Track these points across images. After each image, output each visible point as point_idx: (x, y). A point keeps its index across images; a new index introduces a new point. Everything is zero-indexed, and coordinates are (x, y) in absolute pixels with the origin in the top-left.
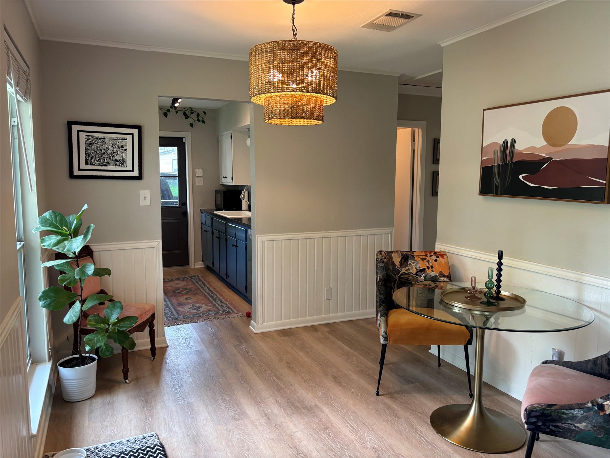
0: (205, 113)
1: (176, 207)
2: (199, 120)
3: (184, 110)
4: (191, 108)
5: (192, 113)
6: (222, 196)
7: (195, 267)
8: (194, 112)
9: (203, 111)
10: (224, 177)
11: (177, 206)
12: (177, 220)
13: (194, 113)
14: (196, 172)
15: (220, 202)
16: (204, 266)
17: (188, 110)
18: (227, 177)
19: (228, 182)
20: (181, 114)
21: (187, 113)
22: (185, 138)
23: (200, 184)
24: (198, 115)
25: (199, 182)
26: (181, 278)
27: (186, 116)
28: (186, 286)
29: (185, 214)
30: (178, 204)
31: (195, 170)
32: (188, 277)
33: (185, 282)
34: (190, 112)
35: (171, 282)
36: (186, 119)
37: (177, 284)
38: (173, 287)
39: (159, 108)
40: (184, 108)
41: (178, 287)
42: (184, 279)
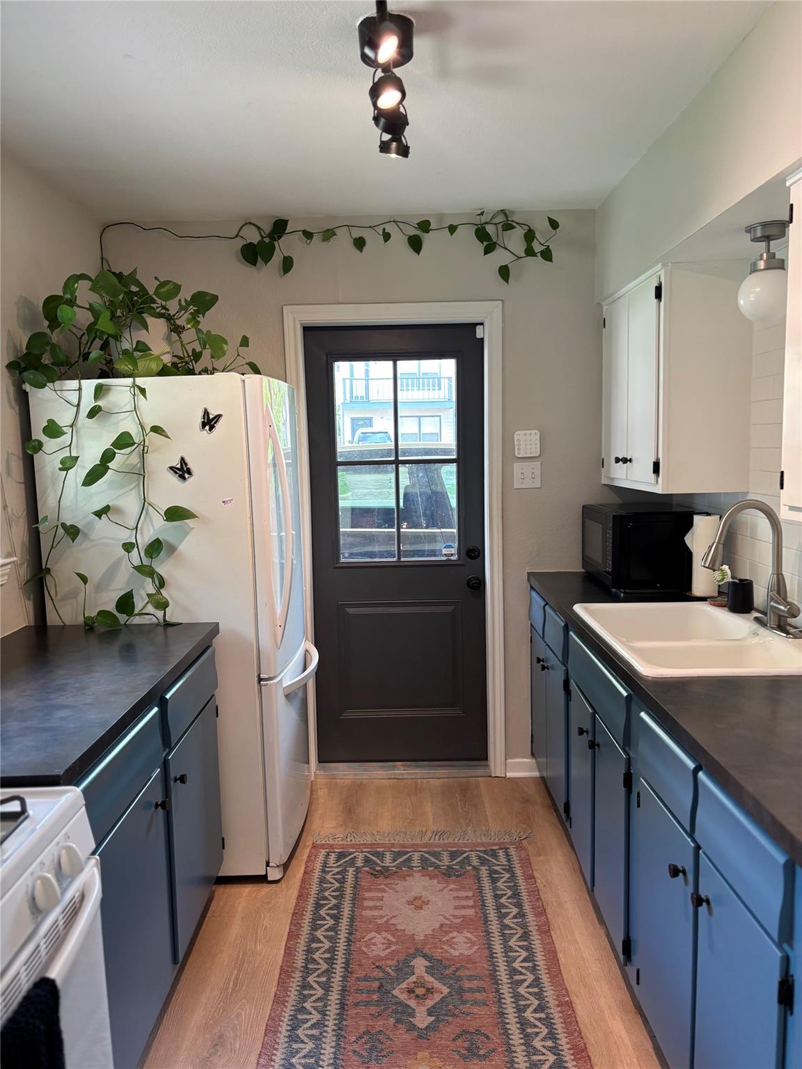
0: (554, 224)
1: (446, 565)
2: (530, 252)
3: (477, 220)
4: (503, 211)
5: (508, 227)
6: (609, 535)
7: (509, 775)
8: (514, 224)
9: (549, 218)
10: (617, 460)
11: (453, 558)
12: (452, 608)
13: (515, 227)
14: (516, 443)
15: (603, 560)
16: (537, 774)
17: (496, 221)
18: (630, 460)
19: (638, 478)
20: (466, 235)
21: (490, 229)
22: (482, 324)
23: (528, 484)
24: (530, 236)
25: (527, 477)
26: (445, 853)
27: (485, 243)
28: (447, 938)
29: (477, 586)
30: (454, 551)
31: (513, 436)
32: (471, 851)
33: (451, 890)
34: (500, 226)
35: (400, 885)
36: (485, 254)
37: (418, 903)
38: (394, 936)
39: (394, 221)
40: (479, 215)
41: (413, 938)
42: (452, 860)
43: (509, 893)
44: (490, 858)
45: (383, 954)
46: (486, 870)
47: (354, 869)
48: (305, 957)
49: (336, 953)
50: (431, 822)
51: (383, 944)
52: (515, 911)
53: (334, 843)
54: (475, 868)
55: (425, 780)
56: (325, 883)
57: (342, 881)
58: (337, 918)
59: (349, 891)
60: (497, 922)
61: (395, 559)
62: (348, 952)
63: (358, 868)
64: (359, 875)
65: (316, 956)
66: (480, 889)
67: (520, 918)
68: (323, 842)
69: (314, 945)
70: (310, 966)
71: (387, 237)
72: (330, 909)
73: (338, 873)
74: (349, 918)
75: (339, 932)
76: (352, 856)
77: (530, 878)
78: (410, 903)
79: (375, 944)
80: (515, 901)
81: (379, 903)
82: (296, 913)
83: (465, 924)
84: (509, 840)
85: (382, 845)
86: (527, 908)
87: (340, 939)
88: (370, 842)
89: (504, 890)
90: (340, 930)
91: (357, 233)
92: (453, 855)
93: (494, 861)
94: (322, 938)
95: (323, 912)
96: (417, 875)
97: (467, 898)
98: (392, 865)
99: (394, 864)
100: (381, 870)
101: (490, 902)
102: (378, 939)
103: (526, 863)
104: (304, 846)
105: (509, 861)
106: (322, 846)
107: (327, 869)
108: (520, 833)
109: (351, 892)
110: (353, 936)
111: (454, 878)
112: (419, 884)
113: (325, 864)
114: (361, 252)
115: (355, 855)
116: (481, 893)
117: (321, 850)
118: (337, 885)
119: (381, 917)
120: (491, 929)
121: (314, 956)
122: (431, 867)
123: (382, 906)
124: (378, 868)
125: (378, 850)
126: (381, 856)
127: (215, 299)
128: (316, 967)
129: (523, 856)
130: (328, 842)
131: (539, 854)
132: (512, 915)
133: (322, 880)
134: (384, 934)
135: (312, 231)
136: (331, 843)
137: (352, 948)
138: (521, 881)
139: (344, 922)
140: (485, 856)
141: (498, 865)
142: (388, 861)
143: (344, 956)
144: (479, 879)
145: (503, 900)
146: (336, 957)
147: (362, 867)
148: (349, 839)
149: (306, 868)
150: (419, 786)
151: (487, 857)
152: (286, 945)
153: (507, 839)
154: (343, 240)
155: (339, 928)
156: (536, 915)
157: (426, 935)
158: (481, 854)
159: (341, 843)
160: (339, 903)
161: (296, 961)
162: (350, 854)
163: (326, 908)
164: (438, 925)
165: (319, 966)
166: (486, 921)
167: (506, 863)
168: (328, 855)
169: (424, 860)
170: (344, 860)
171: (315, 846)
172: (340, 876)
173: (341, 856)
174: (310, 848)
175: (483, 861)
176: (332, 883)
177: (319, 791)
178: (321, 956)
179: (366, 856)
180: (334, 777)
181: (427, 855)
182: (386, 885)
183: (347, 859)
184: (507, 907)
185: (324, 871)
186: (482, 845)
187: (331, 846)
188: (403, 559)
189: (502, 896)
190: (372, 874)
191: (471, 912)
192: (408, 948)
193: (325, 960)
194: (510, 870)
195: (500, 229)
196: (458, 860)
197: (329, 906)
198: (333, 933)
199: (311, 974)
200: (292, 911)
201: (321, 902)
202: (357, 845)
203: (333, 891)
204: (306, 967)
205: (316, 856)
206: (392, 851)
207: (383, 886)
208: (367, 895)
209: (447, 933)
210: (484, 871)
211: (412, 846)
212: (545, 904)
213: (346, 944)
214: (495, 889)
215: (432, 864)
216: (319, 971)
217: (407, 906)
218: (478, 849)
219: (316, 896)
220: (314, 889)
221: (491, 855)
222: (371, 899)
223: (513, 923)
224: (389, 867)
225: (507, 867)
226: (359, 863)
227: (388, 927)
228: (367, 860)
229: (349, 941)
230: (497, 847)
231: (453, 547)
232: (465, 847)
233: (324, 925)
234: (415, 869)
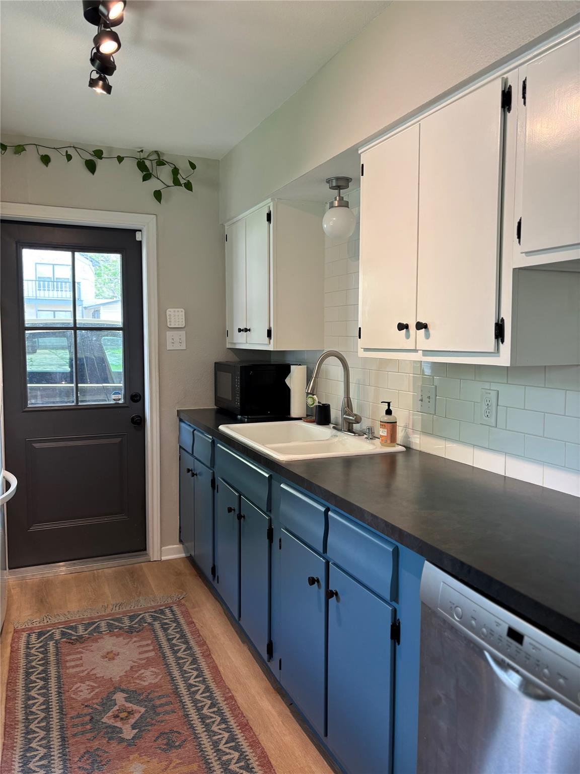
0: (193, 166)
1: (115, 407)
2: (177, 182)
3: (138, 155)
4: (156, 152)
5: (161, 163)
6: (238, 381)
7: (164, 558)
8: (164, 162)
9: (189, 161)
10: (240, 330)
11: (121, 402)
12: (119, 439)
13: (165, 164)
14: (168, 317)
15: (232, 396)
16: (183, 555)
17: (151, 158)
18: (249, 330)
19: (256, 341)
20: (130, 166)
21: (147, 163)
22: (140, 231)
23: (177, 346)
24: (175, 171)
25: (176, 341)
26: (125, 618)
27: (144, 173)
28: (137, 674)
29: (139, 422)
30: (121, 396)
31: (166, 312)
32: (145, 613)
33: (135, 642)
34: (154, 163)
35: (94, 646)
36: (143, 181)
37: (110, 656)
38: (95, 682)
39: (74, 147)
40: (139, 152)
41: (111, 680)
42: (132, 622)
43: (178, 636)
44: (159, 616)
45: (89, 696)
46: (158, 623)
47: (54, 641)
48: (24, 712)
49: (50, 704)
50: (110, 599)
51: (88, 689)
52: (184, 647)
53: (33, 626)
54: (149, 624)
55: (100, 571)
56: (31, 657)
57: (45, 652)
58: (46, 679)
59: (52, 658)
60: (172, 657)
61: (73, 404)
62: (60, 701)
63: (56, 640)
64: (59, 645)
65: (34, 709)
66: (156, 637)
67: (189, 650)
68: (24, 627)
69: (30, 702)
70: (30, 717)
71: (69, 157)
72: (39, 674)
73: (40, 647)
74: (56, 677)
75: (50, 689)
76: (50, 633)
77: (191, 623)
78: (104, 657)
79: (81, 691)
80: (183, 640)
81: (78, 662)
82: (10, 682)
83: (149, 663)
84: (171, 601)
85: (74, 621)
86: (192, 643)
87: (51, 693)
88: (63, 620)
89: (174, 635)
90: (51, 687)
91: (43, 152)
92: (132, 618)
93: (163, 617)
94: (36, 696)
95: (33, 678)
96: (107, 637)
97: (147, 645)
98: (84, 633)
99: (86, 632)
100: (76, 639)
101: (165, 644)
102: (83, 687)
103: (186, 614)
104: (7, 633)
105: (174, 615)
106: (23, 630)
107: (30, 646)
108: (178, 595)
109: (55, 658)
110: (62, 689)
111: (135, 634)
112: (108, 643)
113: (28, 643)
114: (47, 166)
115: (53, 631)
116: (157, 639)
117: (23, 633)
118: (41, 656)
119: (83, 671)
120: (169, 662)
121: (31, 710)
122: (116, 629)
123: (82, 664)
124: (73, 638)
125: (71, 625)
126: (75, 628)
128: (35, 717)
129: (183, 610)
130: (27, 626)
131: (194, 607)
132: (182, 650)
133: (28, 655)
134: (88, 683)
135: (6, 144)
136: (30, 626)
137: (63, 698)
138: (185, 627)
139: (53, 683)
140: (156, 615)
141: (167, 619)
142: (81, 631)
143: (57, 705)
144: (154, 631)
145: (174, 642)
146: (51, 707)
147: (61, 639)
148: (45, 621)
149: (11, 648)
150: (96, 575)
151: (157, 615)
152: (6, 707)
153: (170, 601)
154: (31, 157)
155: (50, 686)
156: (200, 646)
157: (120, 677)
158: (153, 614)
159: (39, 625)
160: (46, 668)
161: (17, 717)
162: (48, 632)
163: (36, 673)
164: (129, 668)
165: (38, 716)
166: (164, 657)
167: (172, 617)
168: (29, 635)
169: (109, 625)
170: (44, 637)
171: (16, 631)
172: (43, 649)
173: (40, 635)
174: (12, 633)
175: (155, 619)
176: (37, 656)
177: (12, 590)
178: (38, 708)
179: (62, 631)
180: (24, 578)
181: (111, 622)
182: (83, 648)
183: (46, 636)
184: (178, 646)
185: (28, 648)
186: (153, 607)
187: (31, 629)
188: (80, 404)
189: (173, 639)
190: (69, 643)
191: (152, 654)
192: (108, 688)
193: (42, 710)
194: (176, 620)
195: (155, 165)
196: (136, 621)
197: (37, 672)
198: (44, 691)
199: (32, 723)
200: (6, 682)
201: (30, 671)
202: (53, 624)
203: (39, 661)
204: (27, 719)
205: (19, 638)
206: (83, 624)
207: (80, 649)
208: (68, 658)
209: (136, 671)
210: (157, 625)
211: (99, 617)
212: (204, 639)
213: (58, 695)
214: (167, 635)
215: (117, 627)
216: (39, 719)
217: (102, 660)
218: (149, 611)
219: (25, 667)
220: (22, 662)
221: (160, 613)
222: (70, 661)
223: (184, 655)
224: (82, 635)
225: (173, 619)
226: (57, 637)
227: (89, 677)
228: (63, 634)
229: (59, 694)
230: (164, 607)
231: (120, 394)
232: (140, 611)
233: (36, 686)
234: (103, 632)
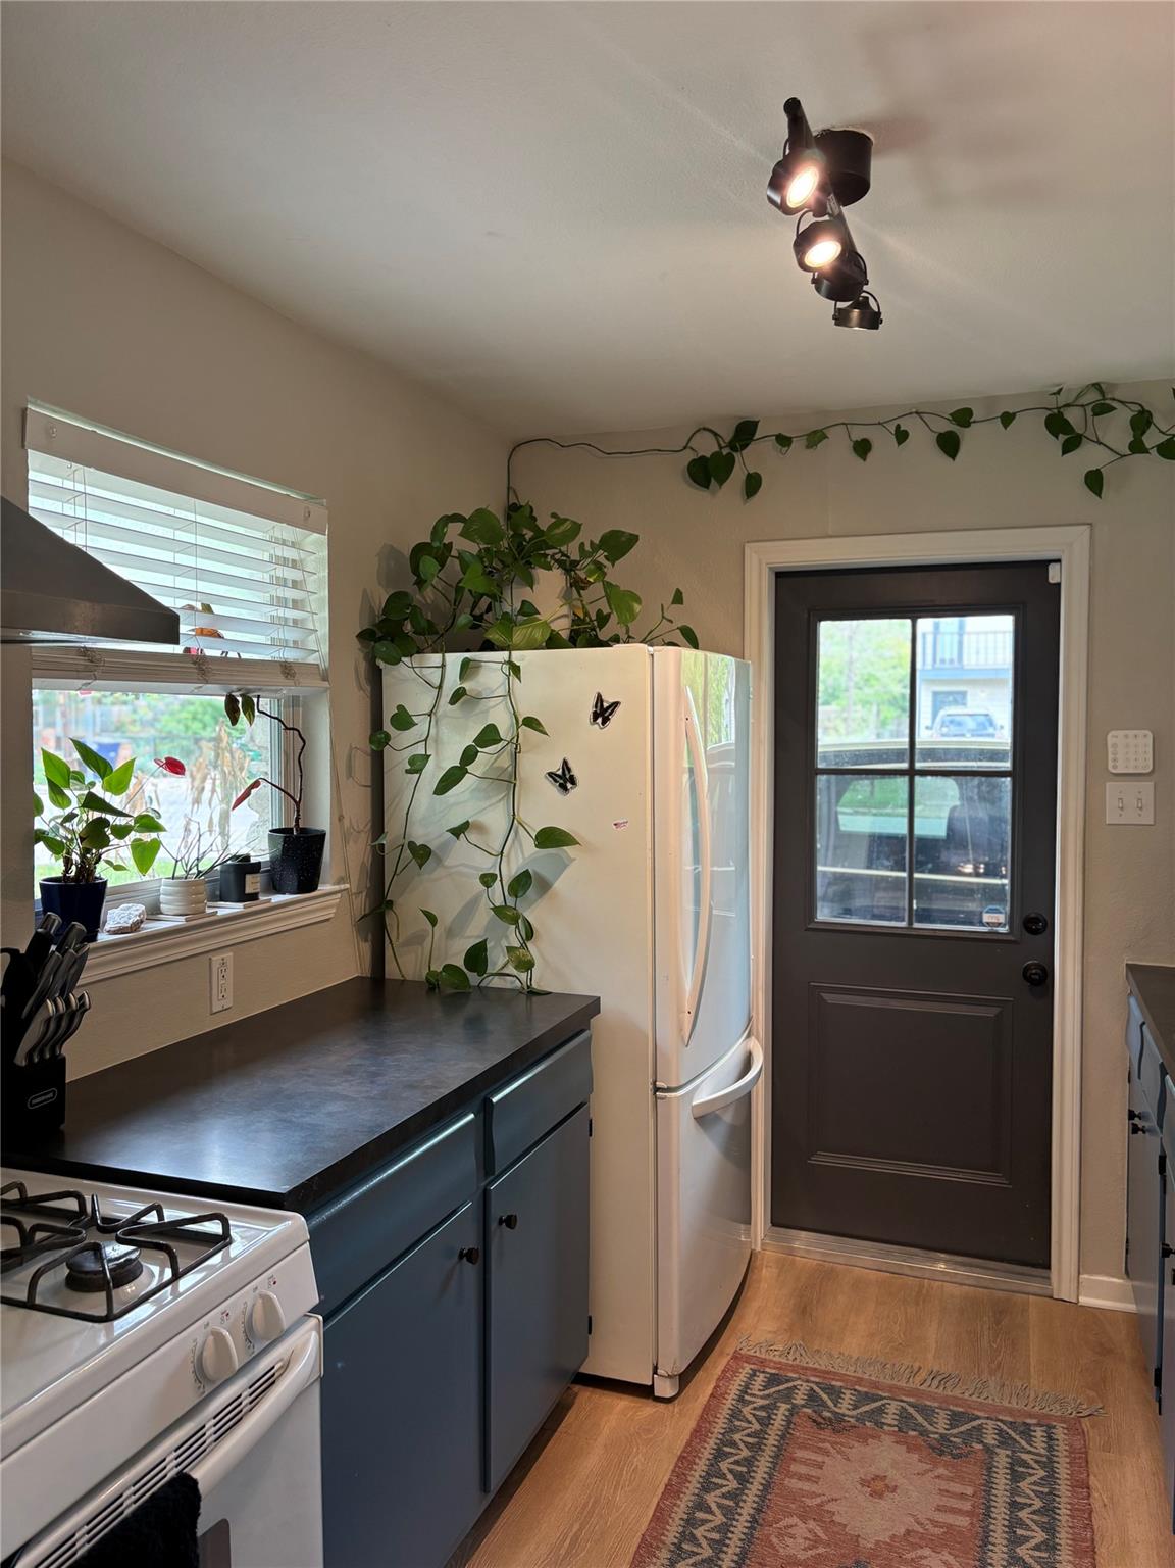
1: (989, 941)
2: (1137, 447)
3: (1052, 402)
4: (1097, 386)
5: (1102, 409)
7: (1083, 1300)
8: (1114, 404)
9: (1173, 390)
11: (1001, 930)
12: (995, 1010)
13: (1114, 409)
14: (1110, 750)
16: (1131, 1307)
17: (1084, 400)
20: (1032, 426)
21: (1073, 417)
22: (1058, 561)
23: (1130, 817)
24: (1142, 420)
25: (1129, 805)
26: (942, 1412)
27: (1062, 438)
28: (912, 1555)
29: (1040, 980)
30: (1001, 918)
31: (1106, 740)
32: (988, 1418)
33: (938, 1477)
34: (1089, 410)
35: (856, 1450)
36: (1064, 453)
37: (878, 1487)
38: (826, 1530)
39: (917, 413)
40: (1054, 394)
41: (857, 1541)
42: (952, 1426)
43: (1038, 1504)
44: (1017, 1438)
45: (802, 1556)
46: (1007, 1456)
47: (789, 1406)
48: (681, 1529)
49: (730, 1535)
50: (930, 1356)
51: (805, 1539)
52: (1040, 1536)
53: (767, 1357)
54: (988, 1449)
55: (937, 1283)
56: (739, 1420)
57: (765, 1422)
58: (743, 1480)
59: (772, 1441)
60: (1005, 1549)
61: (904, 924)
62: (749, 1539)
63: (794, 1406)
64: (795, 1419)
65: (699, 1532)
66: (989, 1486)
67: (1046, 1550)
68: (751, 1353)
69: (700, 1515)
70: (686, 1546)
71: (901, 436)
72: (737, 1463)
73: (762, 1408)
74: (762, 1484)
75: (741, 1504)
76: (790, 1385)
77: (1082, 1486)
78: (864, 1483)
79: (792, 1537)
80: (1045, 1519)
81: (814, 1472)
82: (684, 1457)
83: (947, 1539)
84: (1059, 1413)
85: (842, 1378)
86: (1063, 1537)
87: (740, 1515)
88: (823, 1368)
89: (1030, 1498)
90: (744, 1501)
91: (858, 434)
92: (955, 1419)
93: (1023, 1443)
94: (714, 1507)
95: (724, 1466)
96: (888, 1440)
97: (962, 1496)
98: (850, 1413)
99: (854, 1413)
100: (830, 1419)
101: (1000, 1512)
102: (801, 1529)
103: (1081, 1459)
104: (722, 1353)
105: (1050, 1448)
106: (748, 1359)
107: (746, 1397)
108: (1080, 1403)
109: (776, 1443)
110: (762, 1515)
111: (947, 1458)
112: (886, 1455)
113: (745, 1389)
114: (865, 460)
115: (795, 1383)
116: (989, 1493)
117: (745, 1365)
118: (756, 1426)
119: (814, 1495)
120: (991, 1558)
121: (694, 1532)
122: (915, 1430)
123: (819, 1478)
124: (827, 1414)
125: (834, 1383)
126: (836, 1394)
127: (633, 539)
128: (695, 1549)
129: (1078, 1445)
130: (757, 1354)
131: (1107, 1448)
132: (1033, 1543)
133: (736, 1414)
134: (812, 1524)
135: (789, 435)
136: (763, 1356)
137: (756, 1535)
138: (1063, 1489)
139: (754, 1489)
140: (1009, 1431)
141: (1029, 1452)
142: (845, 1406)
143: (740, 1544)
144: (990, 1468)
145: (1023, 1514)
146: (727, 1542)
147: (803, 1406)
148: (791, 1357)
149: (715, 1388)
150: (924, 1292)
151: (1013, 1435)
152: (658, 1504)
153: (1056, 1410)
154: (838, 446)
155: (744, 1497)
156: (1075, 1552)
157: (877, 1543)
158: (1005, 1428)
159: (777, 1359)
160: (753, 1457)
161: (666, 1533)
162: (788, 1381)
163: (732, 1460)
164: (902, 1531)
165: (699, 1550)
166: (986, 1541)
167: (1043, 1451)
168: (753, 1374)
169: (904, 1417)
170: (777, 1389)
171: (737, 1357)
172: (764, 1414)
173: (773, 1380)
174: (729, 1357)
175: (1004, 1440)
176: (749, 1422)
177: (764, 1271)
178: (706, 1534)
179: (812, 1389)
180: (791, 1252)
181: (911, 1410)
182: (833, 1444)
183: (781, 1388)
184: (1027, 1528)
185: (741, 1399)
186: (1010, 1412)
187: (762, 1362)
188: (916, 925)
189: (1023, 1506)
190: (814, 1421)
191: (962, 1522)
192: (843, 1556)
193: (711, 1541)
194: (1049, 1465)
195: (1090, 413)
196: (962, 1429)
197: (736, 1458)
198: (732, 1503)
199: (684, 1559)
200: (679, 1453)
201: (725, 1448)
202: (804, 1368)
203: (748, 1436)
204: (679, 1546)
205: (736, 1372)
206: (855, 1390)
207: (827, 1445)
208: (799, 1454)
209: (915, 1547)
210: (1002, 1458)
211: (891, 1388)
212: (1097, 1539)
213: (749, 1525)
214: (1014, 1492)
215: (917, 1427)
216: (699, 1557)
217: (859, 1487)
218: (1000, 1417)
219: (720, 1437)
220: (720, 1425)
221: (1021, 1433)
222: (805, 1462)
223: (1032, 1557)
224: (844, 1415)
225: (1045, 1459)
226: (799, 1400)
227: (820, 1514)
228: (812, 1397)
229: (754, 1520)
230: (1034, 1421)
231: (1000, 912)
232: (978, 1410)
233: (722, 1486)
234: (885, 1427)
